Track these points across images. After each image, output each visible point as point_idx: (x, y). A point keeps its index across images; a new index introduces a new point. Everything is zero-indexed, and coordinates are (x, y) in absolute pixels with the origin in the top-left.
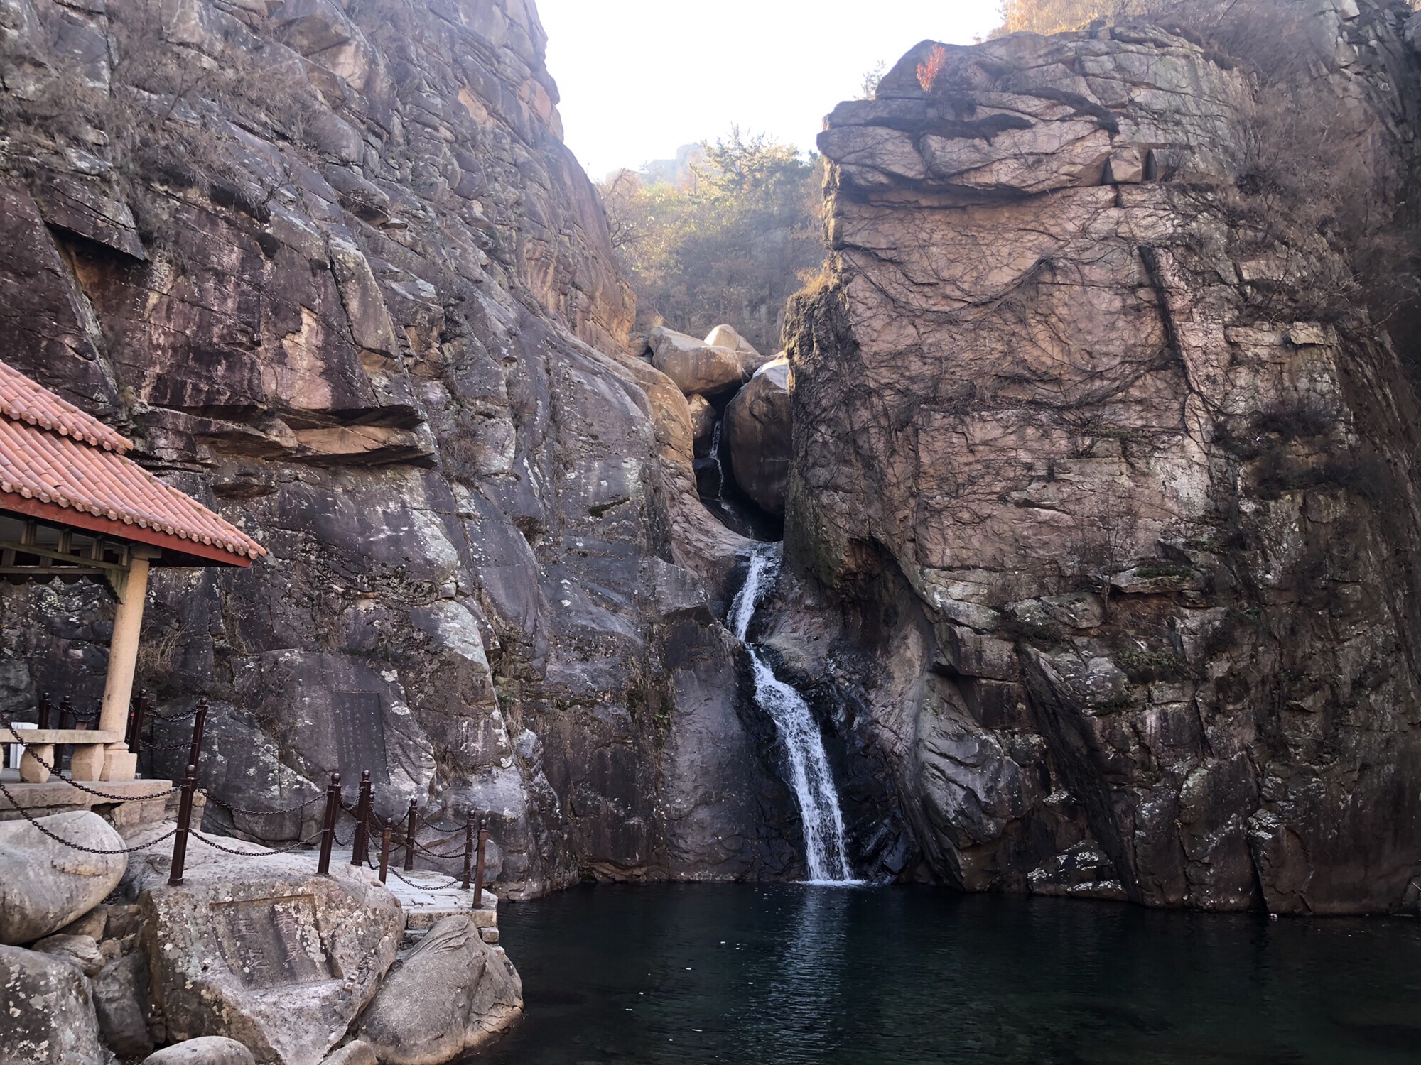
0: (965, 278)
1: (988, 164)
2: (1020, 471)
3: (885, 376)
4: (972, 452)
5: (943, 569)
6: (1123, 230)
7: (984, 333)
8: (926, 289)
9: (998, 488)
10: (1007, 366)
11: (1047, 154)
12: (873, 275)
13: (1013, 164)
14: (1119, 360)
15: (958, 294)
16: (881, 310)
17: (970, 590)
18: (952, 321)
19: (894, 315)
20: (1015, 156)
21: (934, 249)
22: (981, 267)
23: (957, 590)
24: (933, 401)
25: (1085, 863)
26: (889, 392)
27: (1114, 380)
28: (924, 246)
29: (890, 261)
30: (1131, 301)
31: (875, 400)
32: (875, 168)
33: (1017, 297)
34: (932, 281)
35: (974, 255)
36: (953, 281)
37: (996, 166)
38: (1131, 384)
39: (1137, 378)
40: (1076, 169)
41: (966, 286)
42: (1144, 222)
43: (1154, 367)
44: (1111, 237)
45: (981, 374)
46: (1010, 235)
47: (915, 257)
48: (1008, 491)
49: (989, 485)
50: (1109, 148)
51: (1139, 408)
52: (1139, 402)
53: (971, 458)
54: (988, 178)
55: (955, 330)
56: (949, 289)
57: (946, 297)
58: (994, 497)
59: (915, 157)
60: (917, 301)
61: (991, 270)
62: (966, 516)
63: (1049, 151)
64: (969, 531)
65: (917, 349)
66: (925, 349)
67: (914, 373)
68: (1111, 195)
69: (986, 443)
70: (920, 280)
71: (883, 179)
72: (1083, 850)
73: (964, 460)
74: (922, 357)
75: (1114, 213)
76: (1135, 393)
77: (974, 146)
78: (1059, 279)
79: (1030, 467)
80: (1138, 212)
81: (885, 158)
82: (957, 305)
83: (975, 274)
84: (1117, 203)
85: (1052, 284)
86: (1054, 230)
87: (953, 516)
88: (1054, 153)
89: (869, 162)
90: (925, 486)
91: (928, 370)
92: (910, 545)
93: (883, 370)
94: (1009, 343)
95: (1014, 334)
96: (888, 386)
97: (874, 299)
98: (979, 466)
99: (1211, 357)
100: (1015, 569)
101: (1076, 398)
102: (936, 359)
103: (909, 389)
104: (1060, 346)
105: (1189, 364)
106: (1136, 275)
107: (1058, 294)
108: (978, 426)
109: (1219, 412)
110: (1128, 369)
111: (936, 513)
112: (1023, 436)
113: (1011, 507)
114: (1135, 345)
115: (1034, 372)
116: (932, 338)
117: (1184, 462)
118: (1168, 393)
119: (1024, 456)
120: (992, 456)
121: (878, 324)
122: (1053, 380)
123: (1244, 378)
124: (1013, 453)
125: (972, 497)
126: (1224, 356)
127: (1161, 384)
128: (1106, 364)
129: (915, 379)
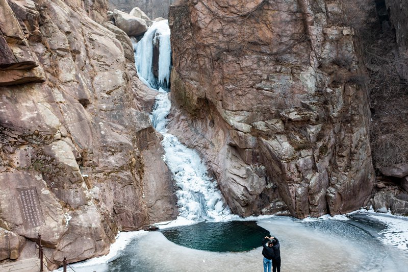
0: (238, 5)
2: (258, 77)
3: (210, 41)
4: (242, 70)
5: (233, 111)
7: (244, 26)
8: (224, 9)
9: (251, 83)
10: (251, 39)
14: (289, 38)
15: (235, 11)
16: (208, 16)
17: (242, 118)
18: (234, 21)
19: (213, 18)
23: (238, 118)
24: (227, 51)
25: (279, 206)
26: (211, 47)
27: (287, 45)
30: (294, 17)
31: (207, 49)
33: (256, 13)
34: (227, 6)
36: (233, 6)
38: (293, 47)
39: (295, 45)
41: (238, 8)
43: (299, 41)
45: (244, 41)
48: (254, 84)
49: (248, 82)
51: (294, 55)
52: (294, 53)
53: (241, 73)
55: (234, 24)
56: (232, 9)
57: (232, 12)
58: (249, 86)
60: (221, 13)
61: (247, 2)
62: (240, 93)
64: (241, 98)
65: (220, 31)
66: (224, 31)
67: (220, 40)
69: (247, 67)
70: (222, 5)
72: (277, 201)
73: (239, 73)
74: (223, 34)
78: (271, 8)
79: (261, 76)
82: (235, 15)
83: (241, 4)
85: (269, 10)
87: (236, 93)
90: (226, 82)
91: (226, 39)
92: (220, 102)
93: (209, 38)
94: (253, 31)
95: (254, 27)
96: (212, 44)
97: (206, 11)
98: (244, 75)
99: (318, 38)
100: (256, 111)
101: (275, 51)
102: (228, 35)
103: (219, 46)
104: (270, 32)
105: (312, 41)
106: (296, 8)
107: (270, 13)
108: (244, 61)
109: (320, 58)
110: (292, 41)
111: (230, 92)
112: (259, 66)
113: (255, 90)
114: (294, 33)
115: (261, 41)
116: (227, 27)
117: (309, 75)
118: (305, 51)
119: (259, 73)
120: (248, 72)
121: (208, 20)
122: (267, 44)
123: (328, 46)
124: (255, 71)
125: (242, 86)
126: (322, 39)
127: (302, 47)
128: (285, 39)
129: (221, 42)
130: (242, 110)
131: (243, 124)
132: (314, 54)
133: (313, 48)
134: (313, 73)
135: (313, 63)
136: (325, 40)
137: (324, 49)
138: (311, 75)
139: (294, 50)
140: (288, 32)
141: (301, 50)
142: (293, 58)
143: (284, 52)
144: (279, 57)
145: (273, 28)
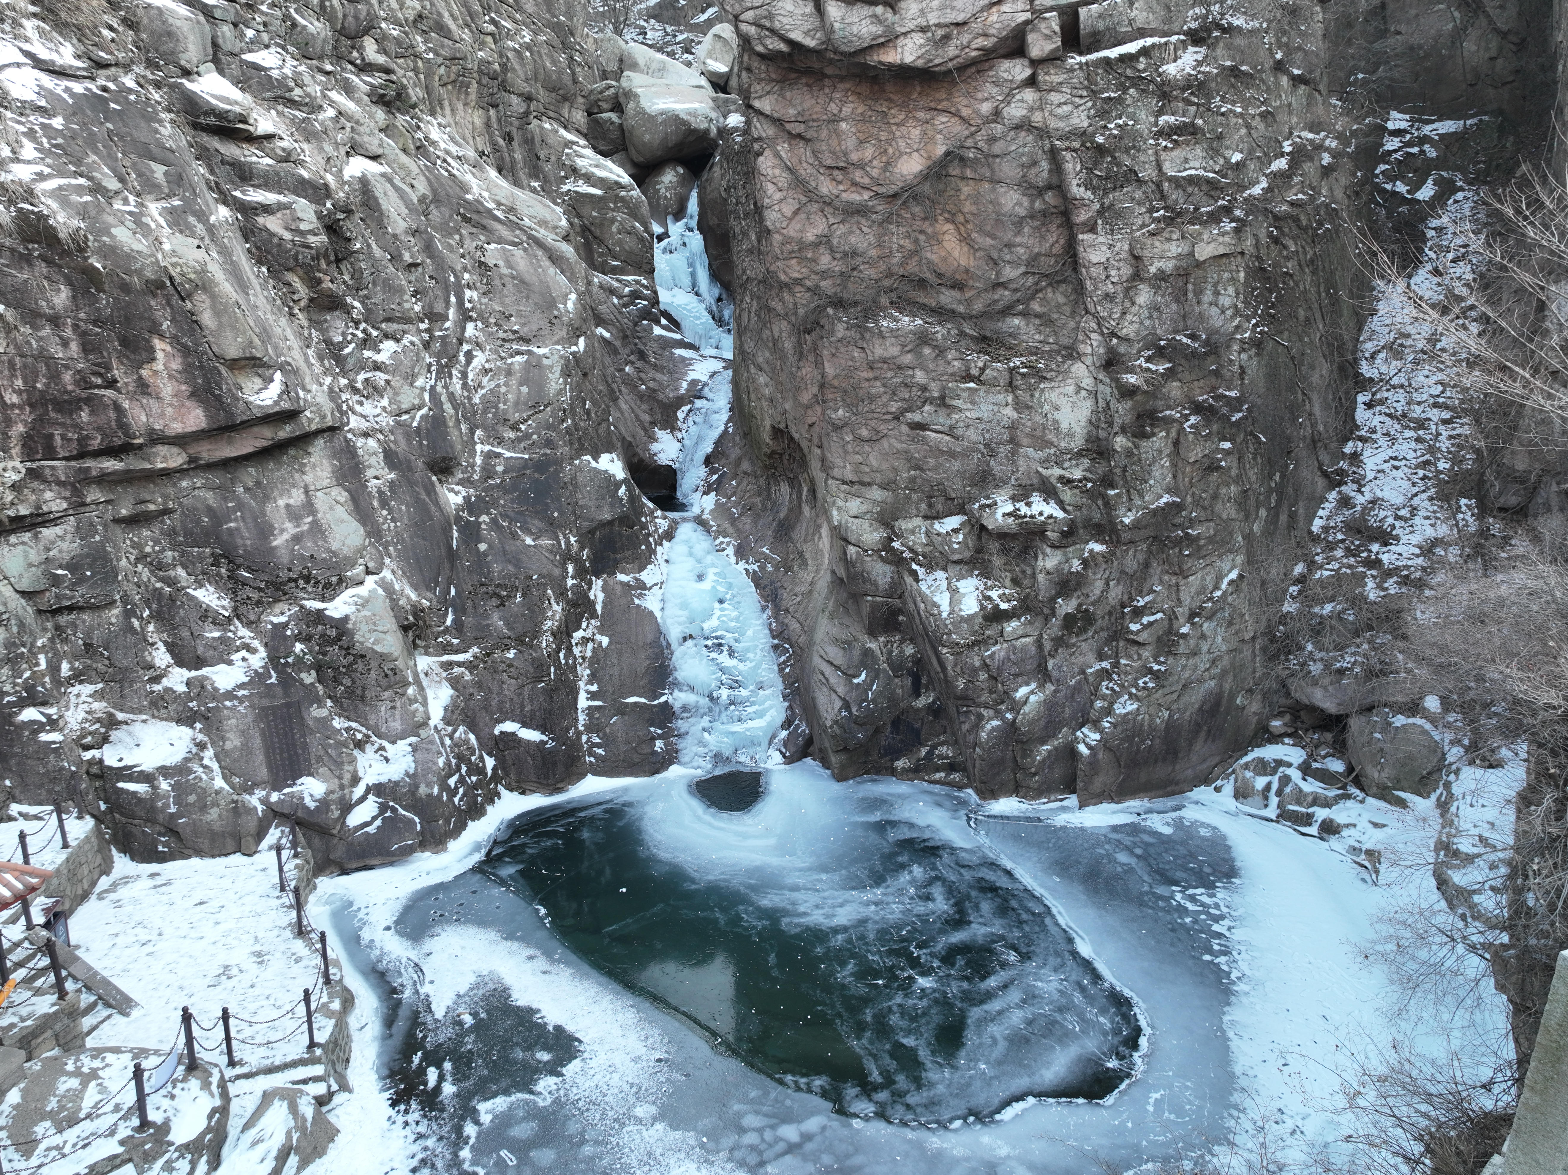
0: (875, 163)
1: (890, 39)
2: (916, 392)
3: (796, 270)
4: (872, 368)
5: (844, 482)
6: (1037, 118)
7: (893, 228)
8: (836, 172)
9: (894, 407)
10: (912, 267)
11: (957, 24)
12: (783, 148)
13: (919, 39)
14: (1022, 269)
15: (866, 181)
16: (791, 193)
17: (864, 508)
18: (860, 211)
19: (804, 199)
20: (923, 30)
21: (843, 125)
22: (890, 151)
23: (855, 505)
24: (839, 303)
25: (941, 757)
26: (798, 289)
27: (1016, 290)
28: (835, 120)
29: (799, 136)
30: (1038, 205)
31: (786, 295)
32: (773, 32)
33: (926, 188)
34: (842, 164)
35: (884, 136)
36: (861, 165)
37: (901, 41)
38: (1033, 297)
39: (1037, 291)
40: (988, 43)
41: (875, 173)
42: (1059, 111)
43: (1054, 280)
44: (1023, 125)
45: (890, 274)
46: (921, 115)
47: (824, 134)
48: (903, 411)
49: (885, 405)
50: (1028, 15)
51: (1037, 322)
52: (1037, 316)
53: (870, 375)
54: (891, 57)
55: (863, 221)
56: (858, 175)
57: (855, 184)
58: (889, 417)
59: (815, 22)
60: (826, 187)
61: (901, 154)
62: (864, 433)
63: (960, 18)
64: (867, 448)
65: (825, 241)
66: (835, 242)
67: (824, 267)
68: (1028, 72)
69: (884, 361)
70: (829, 162)
71: (783, 47)
72: (942, 744)
73: (865, 375)
74: (832, 250)
75: (1029, 95)
76: (1036, 306)
77: (875, 16)
78: (969, 173)
79: (924, 388)
80: (1055, 97)
81: (785, 20)
82: (866, 195)
83: (884, 159)
84: (1031, 82)
85: (963, 178)
86: (965, 112)
87: (852, 432)
88: (965, 23)
89: (768, 24)
90: (830, 396)
91: (838, 267)
92: (817, 452)
93: (794, 261)
94: (916, 241)
95: (922, 232)
96: (798, 282)
97: (783, 179)
98: (878, 383)
99: (1113, 273)
100: (906, 488)
101: (978, 306)
102: (845, 254)
103: (818, 287)
104: (966, 249)
105: (1088, 282)
106: (1045, 174)
107: (966, 189)
108: (877, 342)
109: (1113, 334)
110: (1031, 280)
111: (838, 428)
112: (919, 355)
113: (905, 429)
114: (1039, 254)
115: (940, 275)
116: (841, 230)
117: (1071, 389)
118: (1067, 309)
119: (920, 376)
120: (890, 374)
121: (788, 210)
122: (958, 286)
123: (1144, 296)
124: (910, 372)
125: (870, 415)
126: (1127, 271)
127: (1061, 299)
128: (1009, 273)
129: (824, 274)
130: (869, 484)
131: (866, 525)
132: (1094, 325)
133: (1091, 306)
134: (1087, 382)
135: (1089, 350)
136: (1137, 276)
137: (1133, 304)
138: (1079, 389)
140: (1021, 250)
141: (1059, 306)
142: (1032, 329)
143: (1007, 311)
144: (989, 327)
145: (974, 235)
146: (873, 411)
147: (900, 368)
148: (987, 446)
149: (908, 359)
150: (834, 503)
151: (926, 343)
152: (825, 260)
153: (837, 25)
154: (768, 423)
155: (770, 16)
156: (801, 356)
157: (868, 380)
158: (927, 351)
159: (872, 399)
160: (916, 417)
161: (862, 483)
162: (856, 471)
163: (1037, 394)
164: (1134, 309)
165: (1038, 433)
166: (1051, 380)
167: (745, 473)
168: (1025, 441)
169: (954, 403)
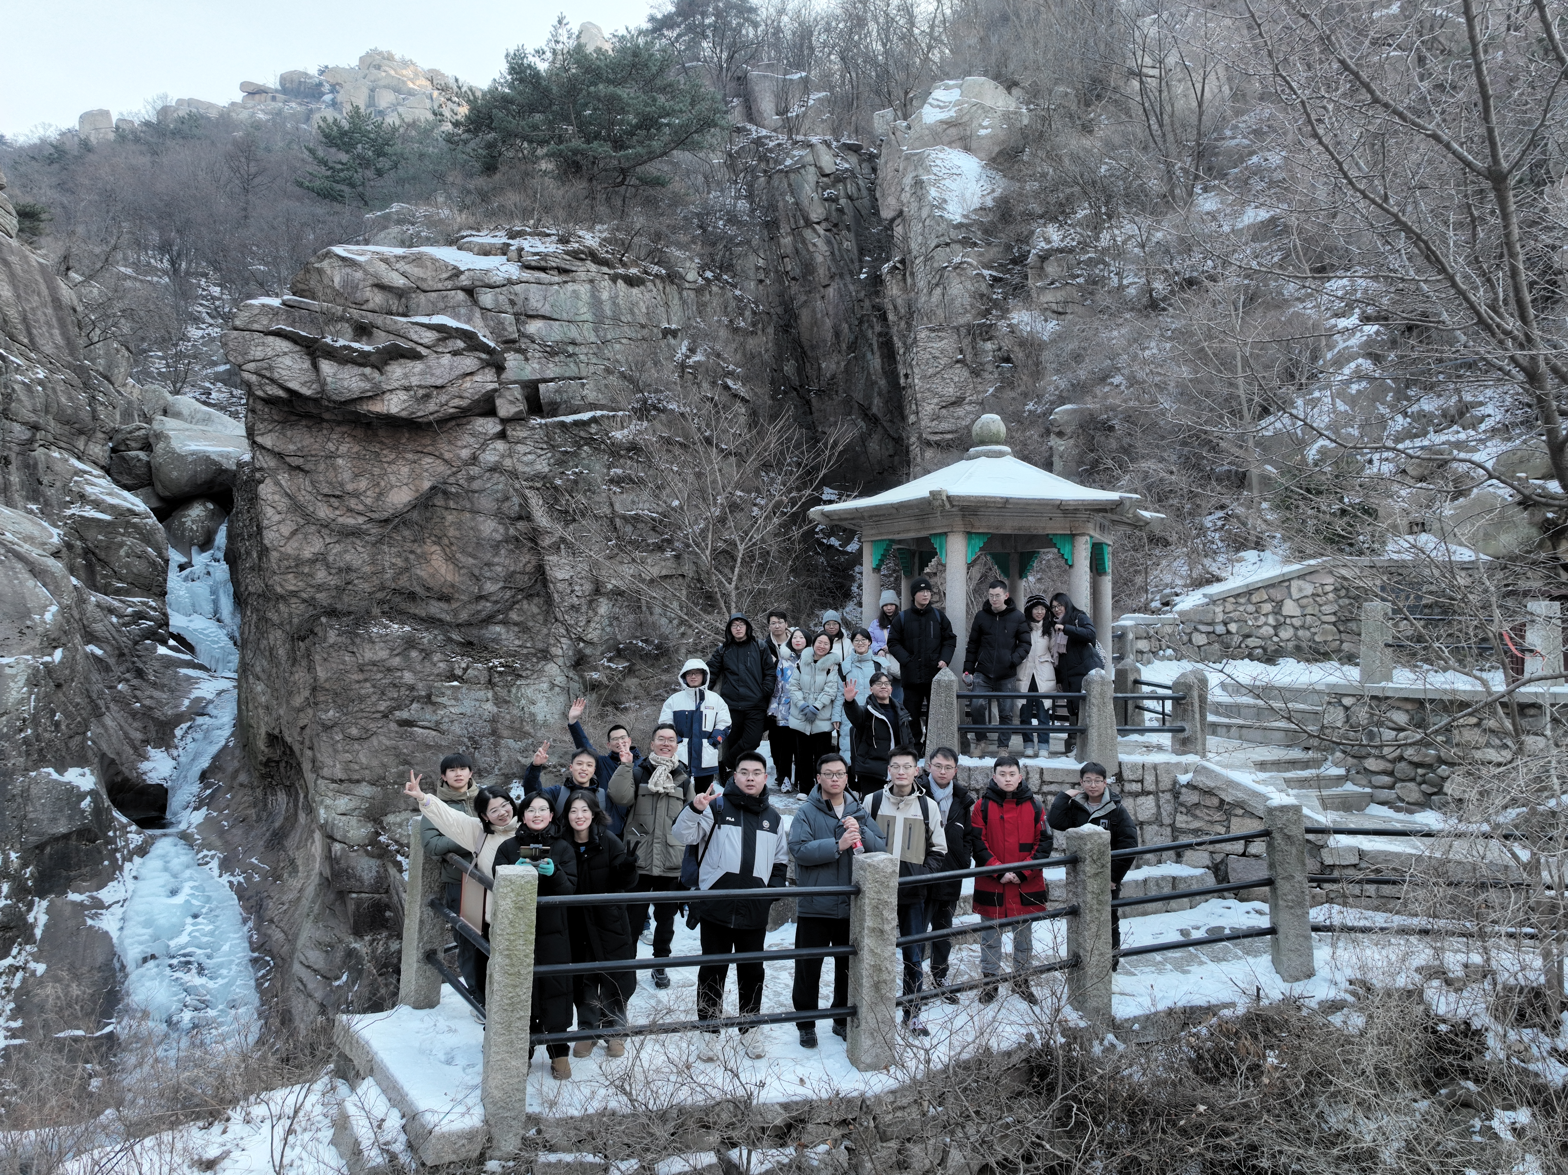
0: (369, 493)
1: (378, 394)
2: (403, 691)
3: (292, 583)
4: (362, 671)
5: (334, 781)
6: (508, 463)
7: (385, 548)
8: (332, 500)
9: (383, 706)
10: (403, 582)
11: (436, 387)
12: (283, 478)
13: (403, 395)
14: (501, 584)
15: (361, 507)
16: (289, 516)
17: (352, 805)
18: (355, 533)
19: (302, 522)
20: (407, 389)
21: (340, 461)
22: (383, 484)
23: (343, 803)
24: (332, 613)
26: (294, 600)
27: (496, 602)
28: (331, 456)
29: (298, 468)
30: (511, 531)
31: (282, 606)
32: (273, 381)
33: (415, 515)
34: (338, 493)
35: (376, 471)
36: (356, 495)
37: (387, 396)
38: (511, 608)
39: (515, 603)
40: (464, 403)
41: (368, 501)
42: (525, 459)
43: (528, 594)
44: (497, 468)
45: (383, 588)
46: (410, 456)
47: (322, 467)
48: (392, 710)
49: (374, 704)
50: (496, 385)
51: (516, 629)
52: (516, 624)
53: (361, 677)
54: (378, 407)
55: (358, 542)
56: (353, 503)
57: (350, 510)
58: (378, 715)
59: (311, 376)
60: (323, 512)
61: (392, 487)
62: (354, 731)
63: (439, 382)
64: (357, 746)
65: (320, 558)
66: (331, 559)
67: (320, 581)
68: (499, 428)
69: (374, 664)
70: (326, 491)
71: (281, 393)
73: (355, 677)
74: (328, 567)
75: (500, 445)
77: (364, 375)
78: (452, 504)
79: (412, 688)
80: (521, 448)
81: (284, 373)
82: (361, 520)
83: (377, 490)
84: (502, 435)
85: (447, 509)
86: (447, 456)
87: (342, 731)
88: (443, 387)
89: (268, 374)
90: (322, 699)
91: (333, 581)
92: (308, 754)
93: (290, 576)
94: (407, 559)
95: (412, 552)
96: (294, 594)
97: (283, 503)
98: (368, 685)
99: (577, 588)
100: (395, 783)
101: (464, 616)
102: (340, 570)
103: (313, 598)
104: (451, 567)
105: (556, 595)
106: (517, 508)
107: (450, 518)
108: (367, 646)
109: (580, 639)
110: (508, 594)
111: (327, 728)
112: (407, 658)
113: (393, 726)
114: (514, 572)
115: (428, 589)
116: (337, 548)
117: (545, 686)
118: (540, 618)
119: (408, 677)
120: (379, 676)
121: (286, 530)
122: (445, 598)
123: (604, 607)
124: (399, 674)
125: (360, 715)
126: (588, 587)
127: (535, 610)
128: (490, 587)
129: (319, 588)
130: (358, 781)
131: (354, 821)
132: (563, 631)
133: (559, 615)
134: (560, 680)
135: (560, 652)
136: (598, 590)
137: (596, 614)
138: (553, 686)
139: (514, 616)
140: (499, 569)
141: (533, 616)
142: (512, 636)
143: (489, 620)
144: (474, 633)
145: (458, 555)
146: (362, 711)
147: (389, 670)
148: (471, 738)
149: (396, 661)
150: (322, 802)
151: (413, 647)
152: (321, 575)
153: (329, 380)
154: (263, 731)
155: (270, 368)
156: (294, 662)
157: (358, 682)
158: (414, 654)
159: (362, 699)
160: (404, 715)
161: (350, 781)
162: (346, 770)
163: (514, 690)
164: (597, 619)
165: (517, 725)
166: (527, 678)
167: (241, 785)
168: (505, 733)
169: (439, 700)
